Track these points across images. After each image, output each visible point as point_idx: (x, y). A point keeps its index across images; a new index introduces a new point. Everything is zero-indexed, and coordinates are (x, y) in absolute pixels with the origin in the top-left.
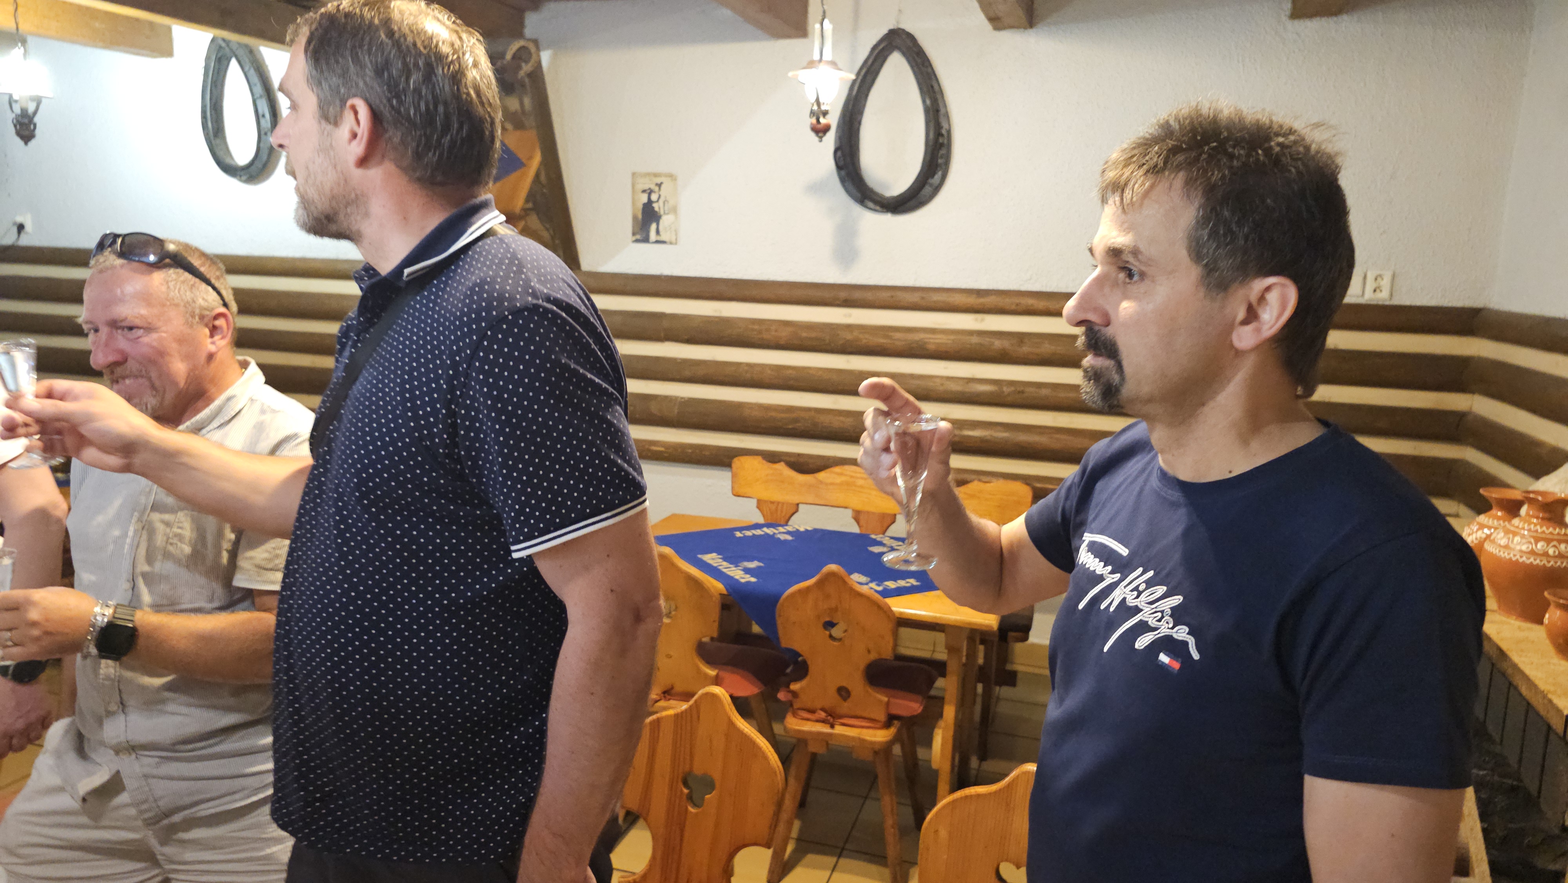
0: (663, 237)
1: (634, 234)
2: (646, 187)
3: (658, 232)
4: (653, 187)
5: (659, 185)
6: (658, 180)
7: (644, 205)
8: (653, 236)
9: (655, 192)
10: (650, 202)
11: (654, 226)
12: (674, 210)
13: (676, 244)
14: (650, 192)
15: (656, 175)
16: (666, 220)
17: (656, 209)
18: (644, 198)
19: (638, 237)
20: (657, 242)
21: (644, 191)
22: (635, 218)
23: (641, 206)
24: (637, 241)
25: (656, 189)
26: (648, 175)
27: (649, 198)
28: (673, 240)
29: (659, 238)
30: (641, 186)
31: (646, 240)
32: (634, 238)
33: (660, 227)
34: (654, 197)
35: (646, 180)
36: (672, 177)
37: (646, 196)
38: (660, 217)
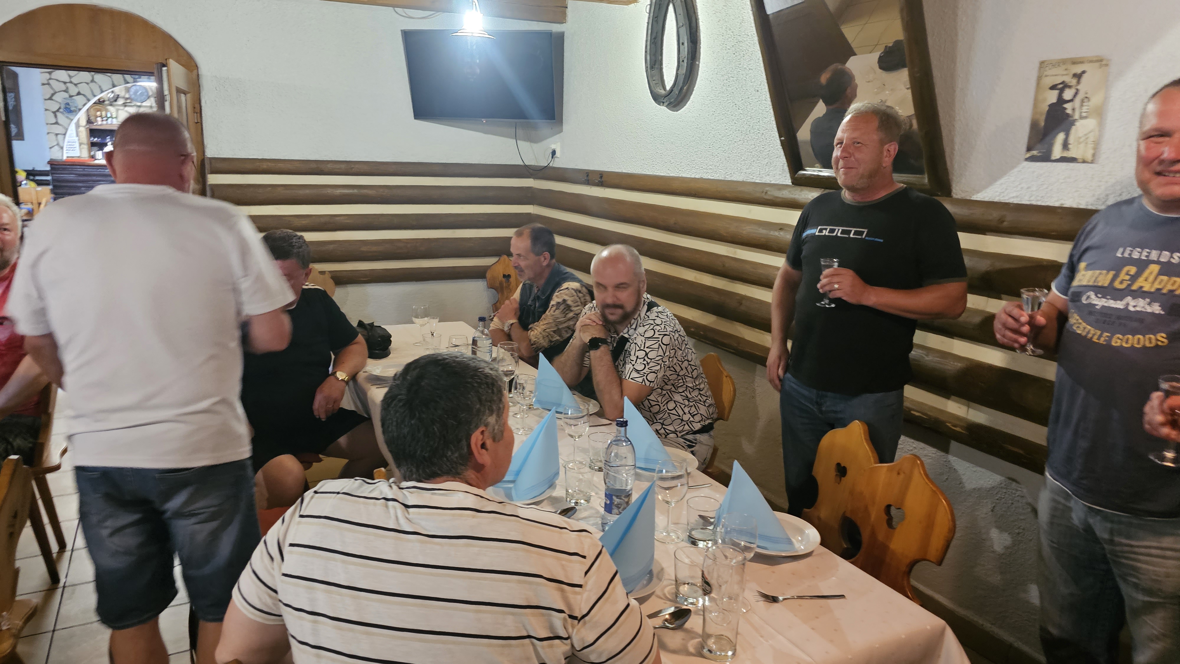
0: (1072, 153)
1: (1029, 149)
2: (1058, 80)
3: (1065, 146)
4: (1068, 79)
5: (1078, 76)
6: (1078, 69)
7: (1051, 106)
8: (1057, 152)
9: (1070, 87)
10: (1061, 101)
11: (1061, 137)
12: (1096, 111)
13: (1092, 162)
14: (1062, 87)
15: (1075, 61)
16: (1080, 128)
17: (1069, 111)
18: (1052, 97)
19: (1035, 153)
20: (1063, 160)
21: (1053, 88)
22: (1034, 125)
23: (1045, 108)
24: (1032, 159)
25: (1074, 82)
26: (1064, 62)
27: (1060, 95)
28: (1089, 158)
29: (1066, 154)
30: (1050, 81)
31: (1046, 158)
32: (1028, 155)
33: (1072, 139)
34: (1068, 94)
35: (1060, 70)
36: (1100, 61)
37: (1056, 93)
38: (1073, 123)
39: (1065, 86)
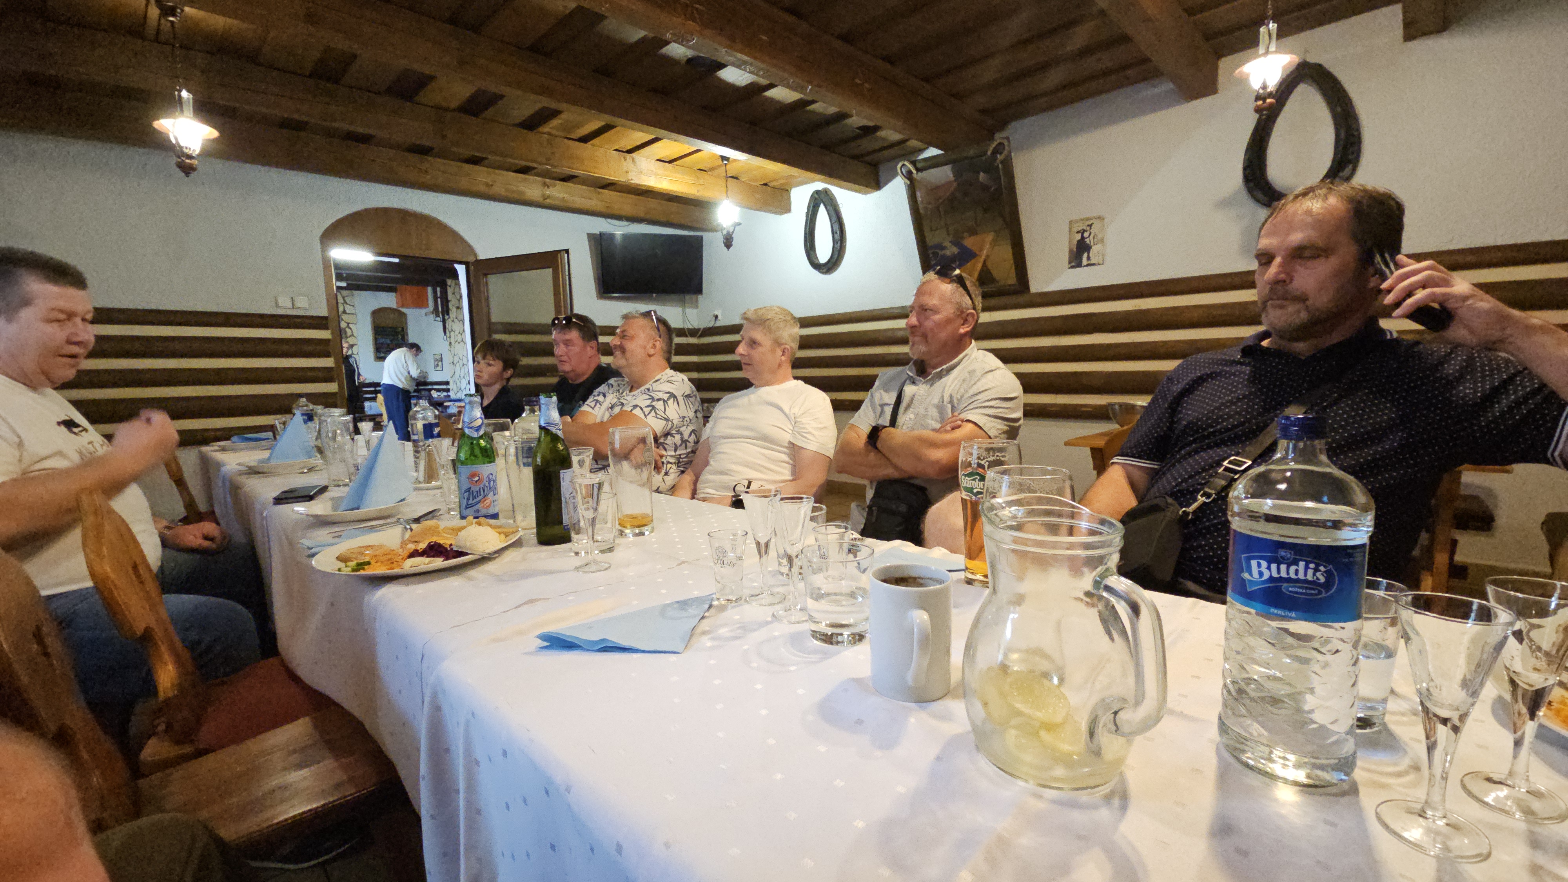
0: (1092, 261)
1: (1069, 263)
2: (1080, 229)
3: (1089, 258)
4: (1085, 228)
5: (1090, 226)
6: (1090, 223)
7: (1078, 241)
8: (1085, 261)
9: (1087, 231)
10: (1083, 238)
11: (1085, 255)
12: (1102, 241)
13: (1103, 264)
15: (1088, 219)
16: (1095, 249)
17: (1088, 242)
18: (1078, 237)
19: (1073, 264)
20: (1088, 265)
21: (1078, 232)
22: (1071, 251)
23: (1075, 242)
24: (1072, 267)
25: (1088, 229)
26: (1082, 220)
27: (1082, 236)
28: (1101, 262)
29: (1089, 263)
30: (1076, 230)
31: (1079, 265)
32: (1070, 266)
33: (1091, 255)
34: (1086, 235)
35: (1080, 224)
36: (1099, 218)
37: (1080, 235)
38: (1090, 248)
39: (1084, 231)
